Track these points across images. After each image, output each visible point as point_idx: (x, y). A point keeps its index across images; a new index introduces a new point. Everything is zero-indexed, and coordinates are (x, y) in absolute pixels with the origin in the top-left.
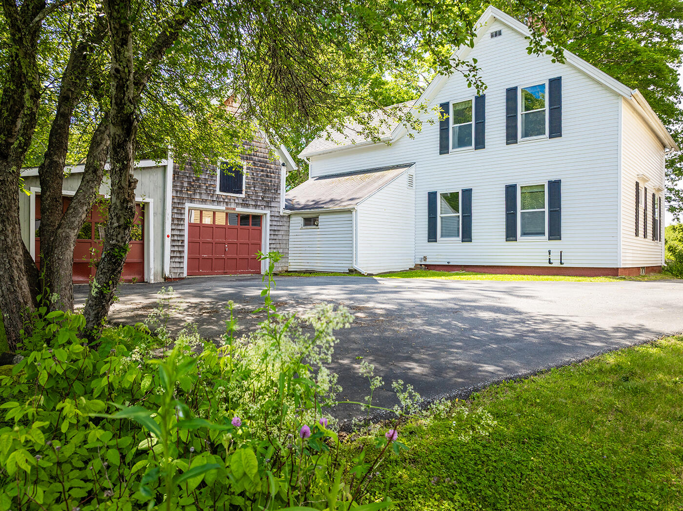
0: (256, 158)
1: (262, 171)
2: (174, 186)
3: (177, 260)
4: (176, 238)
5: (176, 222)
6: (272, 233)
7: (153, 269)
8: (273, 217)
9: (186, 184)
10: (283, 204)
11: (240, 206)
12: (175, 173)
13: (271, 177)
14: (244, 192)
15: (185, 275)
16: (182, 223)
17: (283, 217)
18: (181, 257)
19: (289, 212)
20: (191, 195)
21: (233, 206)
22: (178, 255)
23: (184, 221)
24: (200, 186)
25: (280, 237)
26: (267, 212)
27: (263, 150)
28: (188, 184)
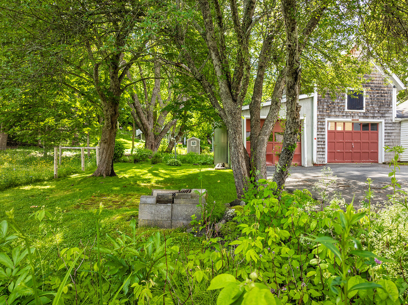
0: (373, 85)
1: (378, 93)
2: (318, 108)
3: (321, 153)
4: (320, 140)
5: (320, 130)
6: (387, 135)
7: (306, 159)
8: (387, 124)
9: (325, 107)
10: (395, 114)
11: (362, 118)
12: (319, 100)
13: (385, 96)
14: (364, 109)
15: (326, 162)
16: (323, 130)
17: (395, 123)
18: (323, 151)
19: (400, 119)
20: (329, 113)
21: (357, 118)
22: (322, 150)
23: (325, 129)
24: (334, 107)
25: (393, 137)
26: (383, 120)
27: (378, 79)
28: (327, 106)
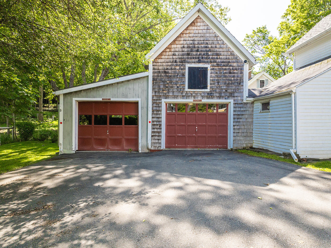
0: (220, 60)
1: (225, 69)
2: (153, 89)
3: (156, 138)
4: (155, 123)
5: (155, 112)
6: (236, 117)
7: (141, 144)
8: (237, 105)
9: (162, 87)
10: (246, 94)
11: (206, 98)
12: (154, 80)
13: (234, 73)
14: (209, 87)
15: (163, 148)
16: (160, 113)
17: (246, 104)
18: (159, 136)
19: (252, 99)
20: (166, 94)
21: (199, 98)
22: (157, 134)
23: (161, 112)
24: (172, 87)
25: (244, 120)
26: (231, 101)
27: (225, 53)
28: (163, 86)
